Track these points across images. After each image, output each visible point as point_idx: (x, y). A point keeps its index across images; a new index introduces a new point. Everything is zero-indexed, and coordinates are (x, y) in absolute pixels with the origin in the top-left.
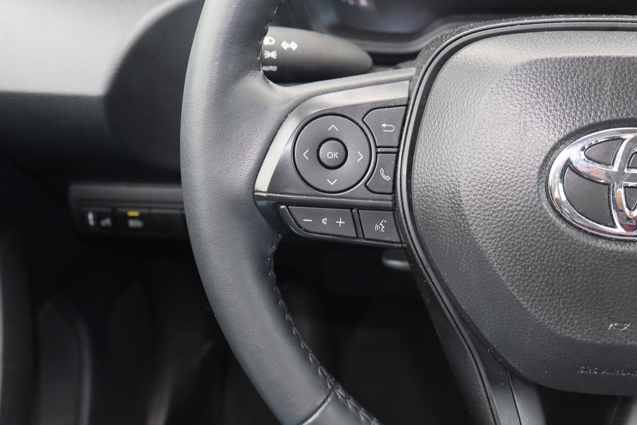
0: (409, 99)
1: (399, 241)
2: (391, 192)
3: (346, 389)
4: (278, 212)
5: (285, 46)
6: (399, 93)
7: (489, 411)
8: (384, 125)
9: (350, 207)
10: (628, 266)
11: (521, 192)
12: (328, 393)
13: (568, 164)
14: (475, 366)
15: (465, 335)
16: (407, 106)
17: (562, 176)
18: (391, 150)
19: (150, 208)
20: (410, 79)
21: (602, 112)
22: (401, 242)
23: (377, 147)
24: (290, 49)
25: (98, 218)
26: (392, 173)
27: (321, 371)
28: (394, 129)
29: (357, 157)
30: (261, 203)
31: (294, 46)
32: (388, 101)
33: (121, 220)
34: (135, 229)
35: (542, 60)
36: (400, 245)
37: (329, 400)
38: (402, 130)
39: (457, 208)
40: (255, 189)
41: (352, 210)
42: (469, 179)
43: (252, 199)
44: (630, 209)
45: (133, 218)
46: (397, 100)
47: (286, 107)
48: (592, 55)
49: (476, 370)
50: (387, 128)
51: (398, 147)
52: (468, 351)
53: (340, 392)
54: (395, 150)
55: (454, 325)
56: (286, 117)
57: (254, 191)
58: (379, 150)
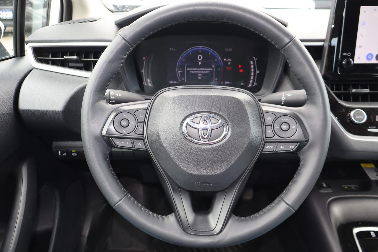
0: (148, 108)
1: (145, 148)
2: (142, 134)
3: (131, 195)
4: (109, 140)
5: (117, 95)
6: (145, 106)
7: (173, 199)
8: (140, 115)
9: (130, 138)
10: (205, 152)
11: (175, 131)
12: (125, 195)
13: (187, 124)
14: (168, 185)
15: (165, 176)
16: (147, 110)
17: (186, 127)
18: (142, 122)
19: (79, 149)
20: (149, 103)
21: (196, 109)
22: (146, 149)
23: (138, 121)
24: (119, 96)
25: (62, 153)
26: (142, 128)
27: (123, 189)
28: (143, 116)
29: (132, 124)
30: (105, 138)
31: (120, 95)
32: (142, 108)
33: (69, 153)
34: (74, 156)
35: (180, 96)
36: (146, 150)
37: (125, 197)
38: (145, 116)
39: (158, 137)
40: (102, 133)
41: (131, 139)
42: (161, 129)
43: (101, 136)
44: (205, 136)
45: (74, 152)
46: (144, 108)
47: (111, 110)
48: (193, 94)
49: (169, 187)
50: (141, 116)
51: (144, 121)
52: (166, 181)
53: (129, 195)
54: (143, 122)
55: (162, 173)
56: (112, 113)
57: (102, 134)
58: (139, 122)
